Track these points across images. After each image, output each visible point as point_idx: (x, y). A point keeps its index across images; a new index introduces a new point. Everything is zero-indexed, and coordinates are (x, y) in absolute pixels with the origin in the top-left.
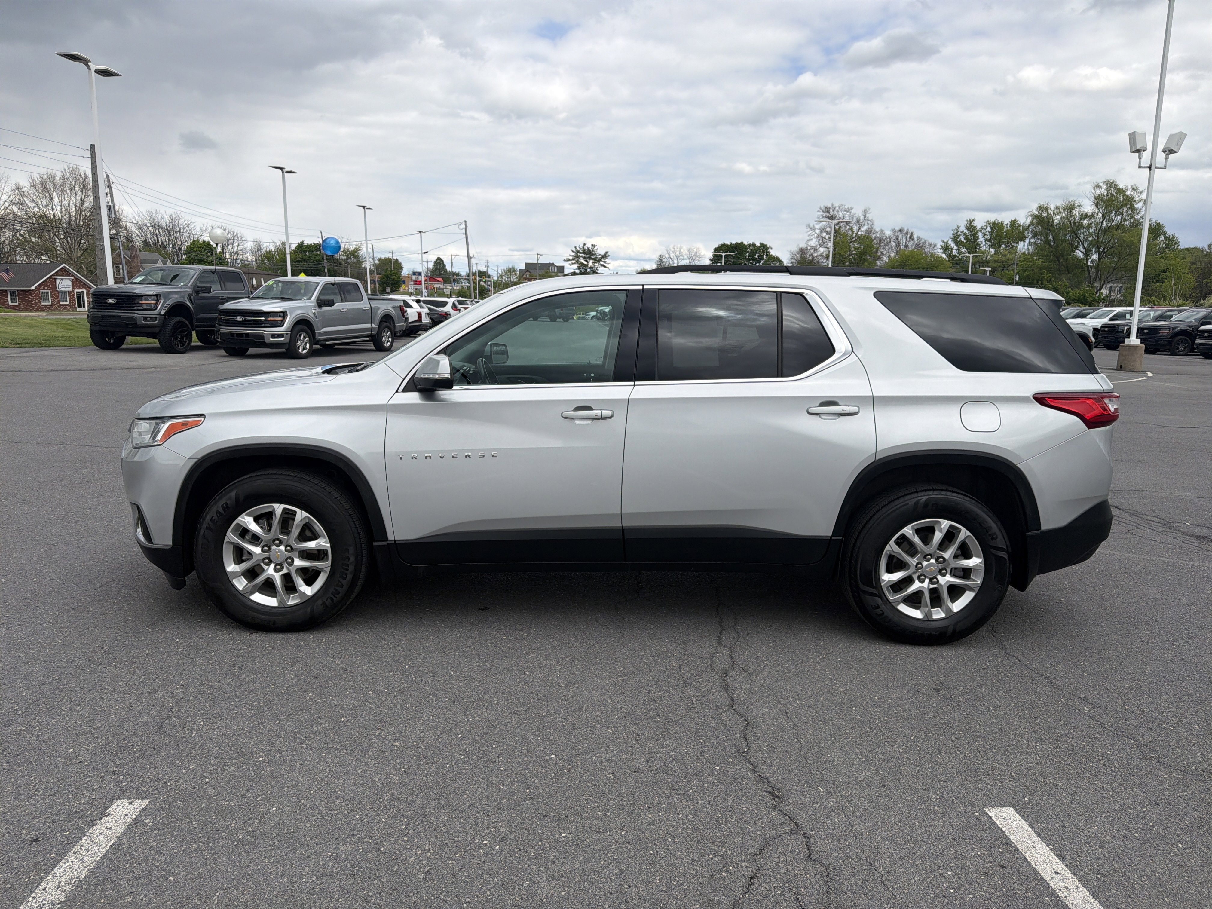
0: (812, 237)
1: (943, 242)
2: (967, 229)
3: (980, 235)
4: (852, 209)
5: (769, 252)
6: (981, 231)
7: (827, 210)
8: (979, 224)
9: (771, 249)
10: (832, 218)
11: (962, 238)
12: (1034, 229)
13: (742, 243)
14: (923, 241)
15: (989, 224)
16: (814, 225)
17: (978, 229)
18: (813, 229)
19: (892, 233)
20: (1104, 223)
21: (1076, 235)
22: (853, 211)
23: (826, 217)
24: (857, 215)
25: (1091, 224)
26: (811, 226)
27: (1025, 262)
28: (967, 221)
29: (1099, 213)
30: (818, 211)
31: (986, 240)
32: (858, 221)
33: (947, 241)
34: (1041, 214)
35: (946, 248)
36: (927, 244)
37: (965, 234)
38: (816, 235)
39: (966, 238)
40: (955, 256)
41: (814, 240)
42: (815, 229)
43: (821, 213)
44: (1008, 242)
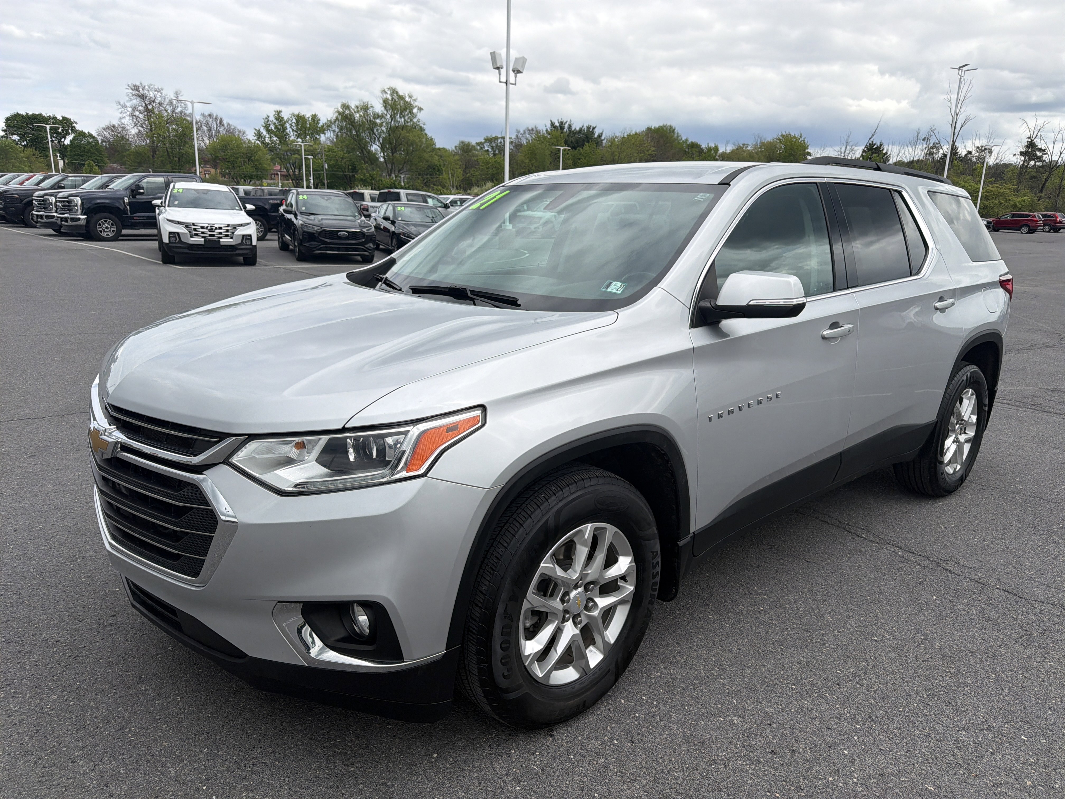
0: (124, 115)
1: (256, 130)
2: (276, 119)
3: (288, 125)
4: (162, 89)
5: (74, 127)
6: (288, 122)
7: (136, 88)
8: (286, 115)
9: (76, 123)
10: (143, 97)
11: (272, 127)
12: (340, 123)
13: (40, 115)
14: (232, 127)
15: (294, 116)
16: (124, 103)
17: (285, 120)
18: (124, 106)
19: (202, 117)
20: (393, 123)
21: (373, 131)
22: (164, 92)
23: (136, 96)
24: (168, 96)
25: (382, 123)
26: (122, 103)
27: (330, 153)
28: (275, 111)
29: (388, 115)
30: (127, 89)
31: (293, 130)
32: (171, 103)
33: (259, 130)
34: (345, 111)
35: (259, 135)
36: (237, 130)
37: (275, 124)
38: (128, 113)
39: (276, 127)
40: (268, 144)
41: (128, 118)
42: (126, 107)
43: (130, 91)
44: (312, 134)
